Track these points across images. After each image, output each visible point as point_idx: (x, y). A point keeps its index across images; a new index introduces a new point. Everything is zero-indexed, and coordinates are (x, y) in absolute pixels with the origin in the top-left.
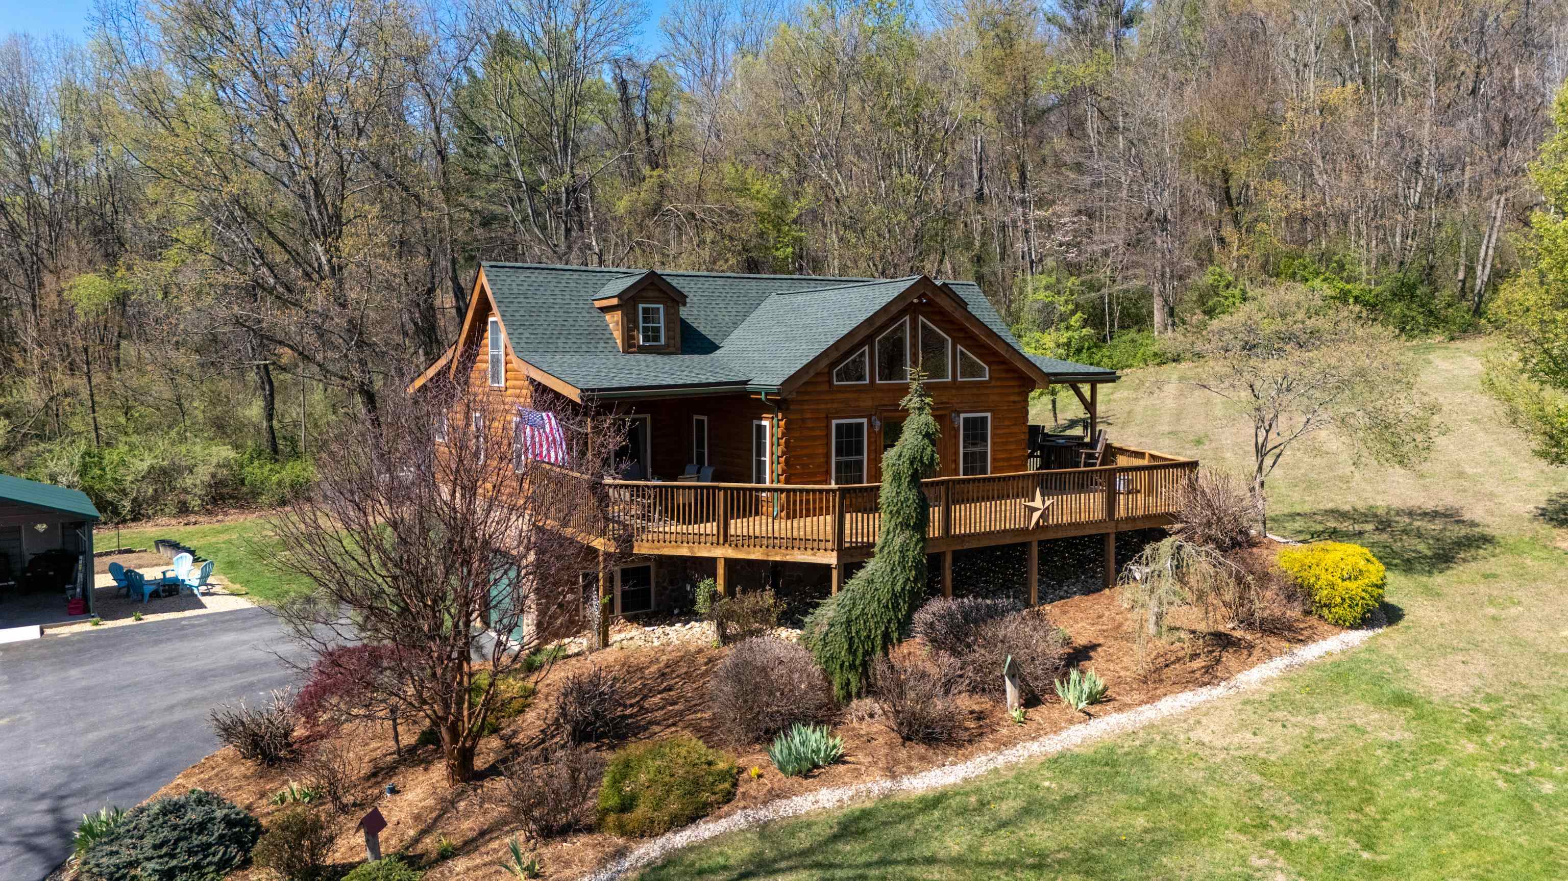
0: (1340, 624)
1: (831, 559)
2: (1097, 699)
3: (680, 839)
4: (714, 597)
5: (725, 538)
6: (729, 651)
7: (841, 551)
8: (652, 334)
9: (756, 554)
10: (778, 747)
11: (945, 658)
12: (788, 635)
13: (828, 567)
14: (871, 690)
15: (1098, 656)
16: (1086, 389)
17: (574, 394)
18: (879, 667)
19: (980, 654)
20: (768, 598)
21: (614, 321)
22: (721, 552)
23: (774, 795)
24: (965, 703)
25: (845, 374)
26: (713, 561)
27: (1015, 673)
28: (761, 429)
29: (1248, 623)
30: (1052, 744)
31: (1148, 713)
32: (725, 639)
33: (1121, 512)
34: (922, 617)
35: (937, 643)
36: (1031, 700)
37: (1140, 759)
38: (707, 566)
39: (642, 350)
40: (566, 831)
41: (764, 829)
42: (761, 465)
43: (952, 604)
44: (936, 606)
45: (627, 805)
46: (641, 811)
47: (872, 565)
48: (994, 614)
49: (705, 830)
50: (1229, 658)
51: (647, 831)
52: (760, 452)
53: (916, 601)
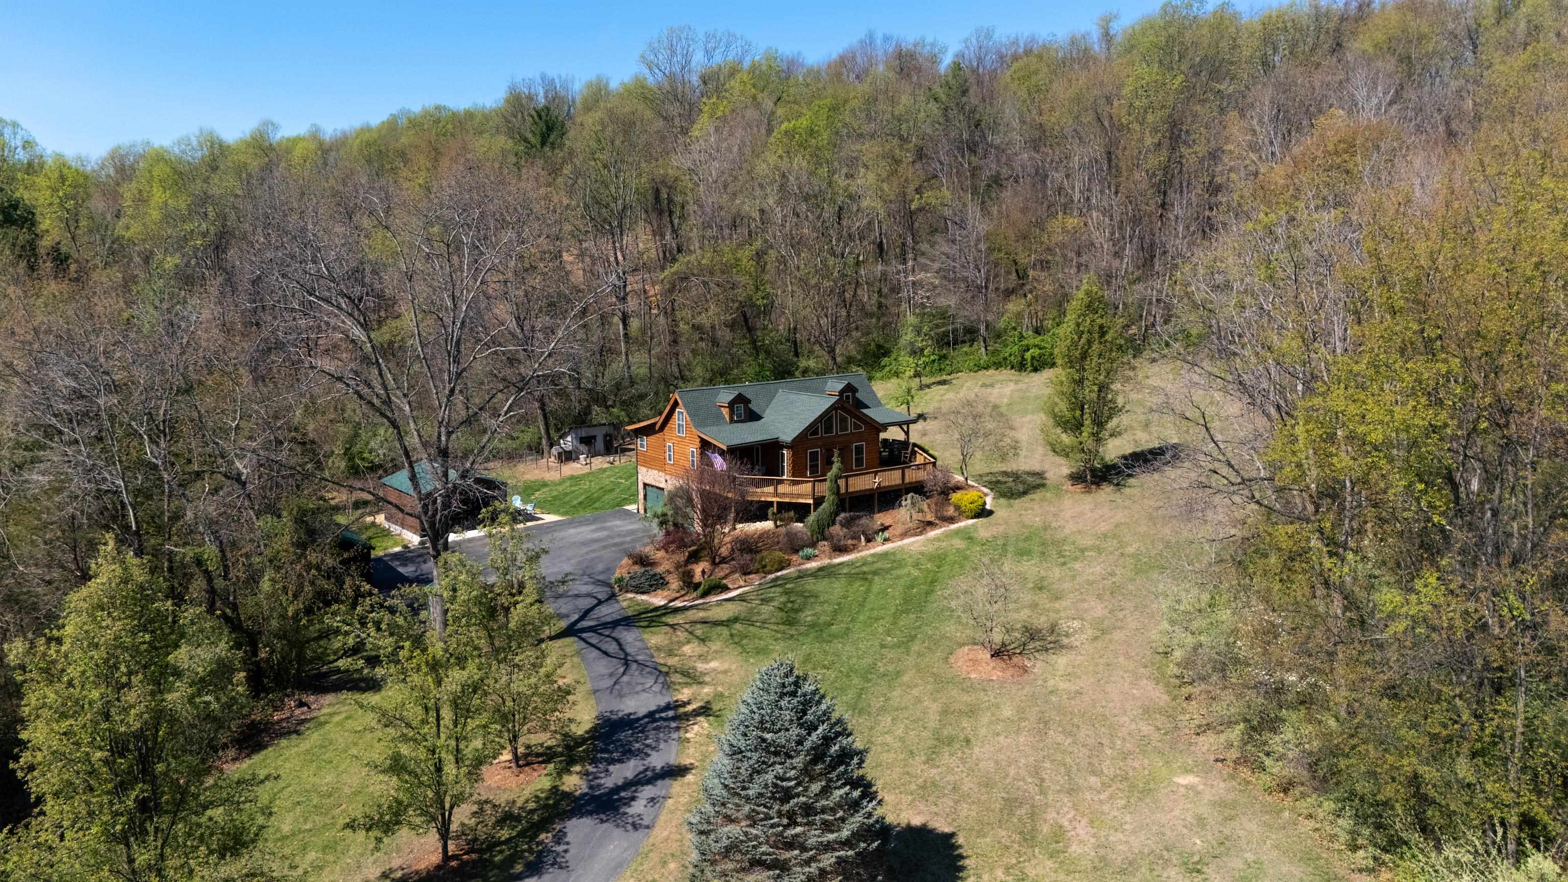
0: (968, 518)
1: (811, 501)
2: (886, 540)
3: (779, 574)
4: (773, 514)
5: (776, 494)
6: (783, 530)
7: (814, 499)
8: (739, 416)
9: (787, 500)
10: (801, 553)
11: (845, 530)
12: (801, 525)
13: (809, 505)
14: (825, 539)
15: (891, 529)
16: (905, 427)
17: (725, 448)
18: (827, 532)
19: (855, 529)
20: (792, 514)
21: (725, 412)
22: (775, 499)
23: (800, 564)
24: (850, 542)
25: (812, 434)
26: (772, 503)
27: (864, 533)
28: (783, 454)
29: (939, 519)
30: (872, 551)
31: (900, 543)
32: (777, 527)
33: (907, 480)
34: (838, 518)
35: (842, 526)
36: (868, 540)
37: (894, 554)
38: (771, 504)
39: (736, 422)
40: (749, 573)
41: (799, 571)
42: (783, 467)
43: (848, 515)
44: (843, 515)
45: (764, 567)
46: (768, 568)
47: (824, 505)
48: (859, 517)
49: (784, 572)
50: (928, 528)
51: (770, 572)
52: (783, 461)
53: (837, 515)
